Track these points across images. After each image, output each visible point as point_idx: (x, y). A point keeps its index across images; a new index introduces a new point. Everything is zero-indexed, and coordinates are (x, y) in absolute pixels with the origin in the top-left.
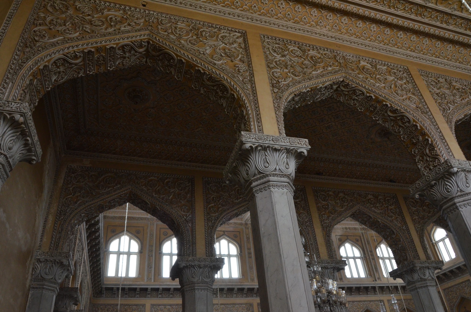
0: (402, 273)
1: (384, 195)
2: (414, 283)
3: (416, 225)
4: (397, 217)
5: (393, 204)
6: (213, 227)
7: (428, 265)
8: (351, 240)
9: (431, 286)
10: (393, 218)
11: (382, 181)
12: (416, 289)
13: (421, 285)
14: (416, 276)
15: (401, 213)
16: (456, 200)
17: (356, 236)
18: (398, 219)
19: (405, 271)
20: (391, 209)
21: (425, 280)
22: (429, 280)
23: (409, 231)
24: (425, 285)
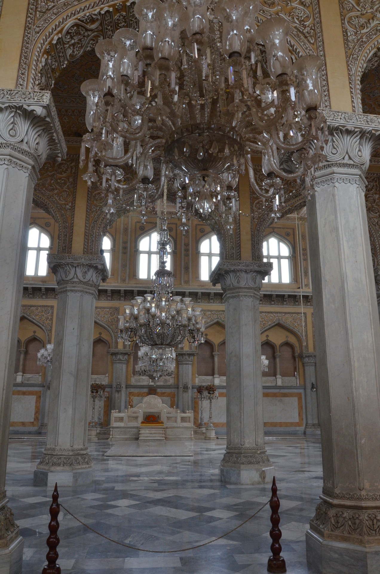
8: (278, 234)
17: (287, 228)
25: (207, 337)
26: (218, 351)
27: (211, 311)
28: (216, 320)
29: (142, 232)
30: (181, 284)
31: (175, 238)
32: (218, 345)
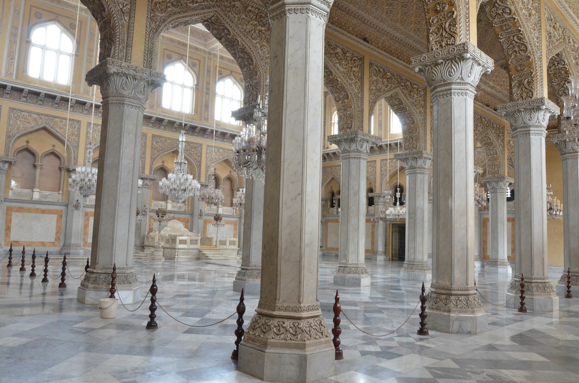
0: (341, 140)
1: (353, 54)
2: (349, 152)
3: (371, 95)
4: (357, 82)
5: (358, 66)
6: (157, 31)
7: (369, 138)
9: (363, 158)
10: (353, 81)
11: (356, 36)
12: (349, 158)
13: (355, 155)
14: (353, 146)
15: (362, 79)
16: (453, 86)
18: (357, 84)
19: (345, 139)
20: (354, 72)
21: (360, 152)
22: (364, 153)
23: (363, 100)
24: (358, 157)
25: (216, 171)
26: (223, 185)
27: (224, 149)
28: (227, 158)
29: (170, 60)
30: (201, 120)
31: (198, 74)
32: (224, 180)
